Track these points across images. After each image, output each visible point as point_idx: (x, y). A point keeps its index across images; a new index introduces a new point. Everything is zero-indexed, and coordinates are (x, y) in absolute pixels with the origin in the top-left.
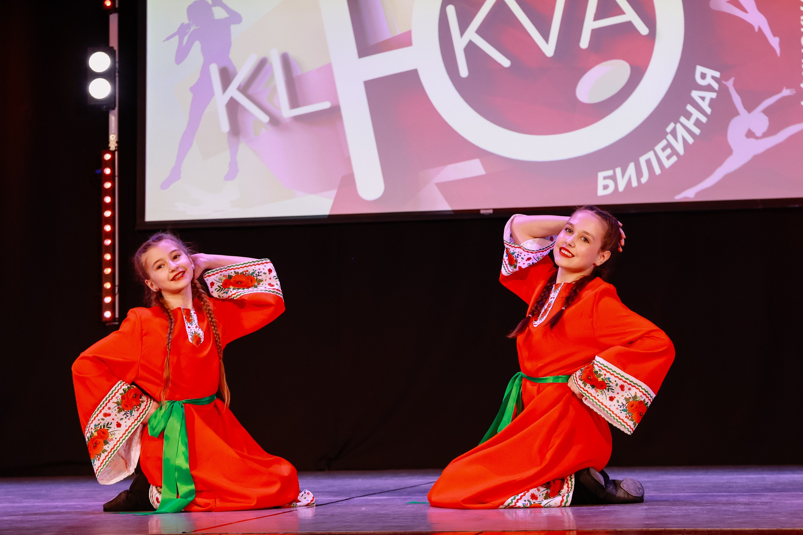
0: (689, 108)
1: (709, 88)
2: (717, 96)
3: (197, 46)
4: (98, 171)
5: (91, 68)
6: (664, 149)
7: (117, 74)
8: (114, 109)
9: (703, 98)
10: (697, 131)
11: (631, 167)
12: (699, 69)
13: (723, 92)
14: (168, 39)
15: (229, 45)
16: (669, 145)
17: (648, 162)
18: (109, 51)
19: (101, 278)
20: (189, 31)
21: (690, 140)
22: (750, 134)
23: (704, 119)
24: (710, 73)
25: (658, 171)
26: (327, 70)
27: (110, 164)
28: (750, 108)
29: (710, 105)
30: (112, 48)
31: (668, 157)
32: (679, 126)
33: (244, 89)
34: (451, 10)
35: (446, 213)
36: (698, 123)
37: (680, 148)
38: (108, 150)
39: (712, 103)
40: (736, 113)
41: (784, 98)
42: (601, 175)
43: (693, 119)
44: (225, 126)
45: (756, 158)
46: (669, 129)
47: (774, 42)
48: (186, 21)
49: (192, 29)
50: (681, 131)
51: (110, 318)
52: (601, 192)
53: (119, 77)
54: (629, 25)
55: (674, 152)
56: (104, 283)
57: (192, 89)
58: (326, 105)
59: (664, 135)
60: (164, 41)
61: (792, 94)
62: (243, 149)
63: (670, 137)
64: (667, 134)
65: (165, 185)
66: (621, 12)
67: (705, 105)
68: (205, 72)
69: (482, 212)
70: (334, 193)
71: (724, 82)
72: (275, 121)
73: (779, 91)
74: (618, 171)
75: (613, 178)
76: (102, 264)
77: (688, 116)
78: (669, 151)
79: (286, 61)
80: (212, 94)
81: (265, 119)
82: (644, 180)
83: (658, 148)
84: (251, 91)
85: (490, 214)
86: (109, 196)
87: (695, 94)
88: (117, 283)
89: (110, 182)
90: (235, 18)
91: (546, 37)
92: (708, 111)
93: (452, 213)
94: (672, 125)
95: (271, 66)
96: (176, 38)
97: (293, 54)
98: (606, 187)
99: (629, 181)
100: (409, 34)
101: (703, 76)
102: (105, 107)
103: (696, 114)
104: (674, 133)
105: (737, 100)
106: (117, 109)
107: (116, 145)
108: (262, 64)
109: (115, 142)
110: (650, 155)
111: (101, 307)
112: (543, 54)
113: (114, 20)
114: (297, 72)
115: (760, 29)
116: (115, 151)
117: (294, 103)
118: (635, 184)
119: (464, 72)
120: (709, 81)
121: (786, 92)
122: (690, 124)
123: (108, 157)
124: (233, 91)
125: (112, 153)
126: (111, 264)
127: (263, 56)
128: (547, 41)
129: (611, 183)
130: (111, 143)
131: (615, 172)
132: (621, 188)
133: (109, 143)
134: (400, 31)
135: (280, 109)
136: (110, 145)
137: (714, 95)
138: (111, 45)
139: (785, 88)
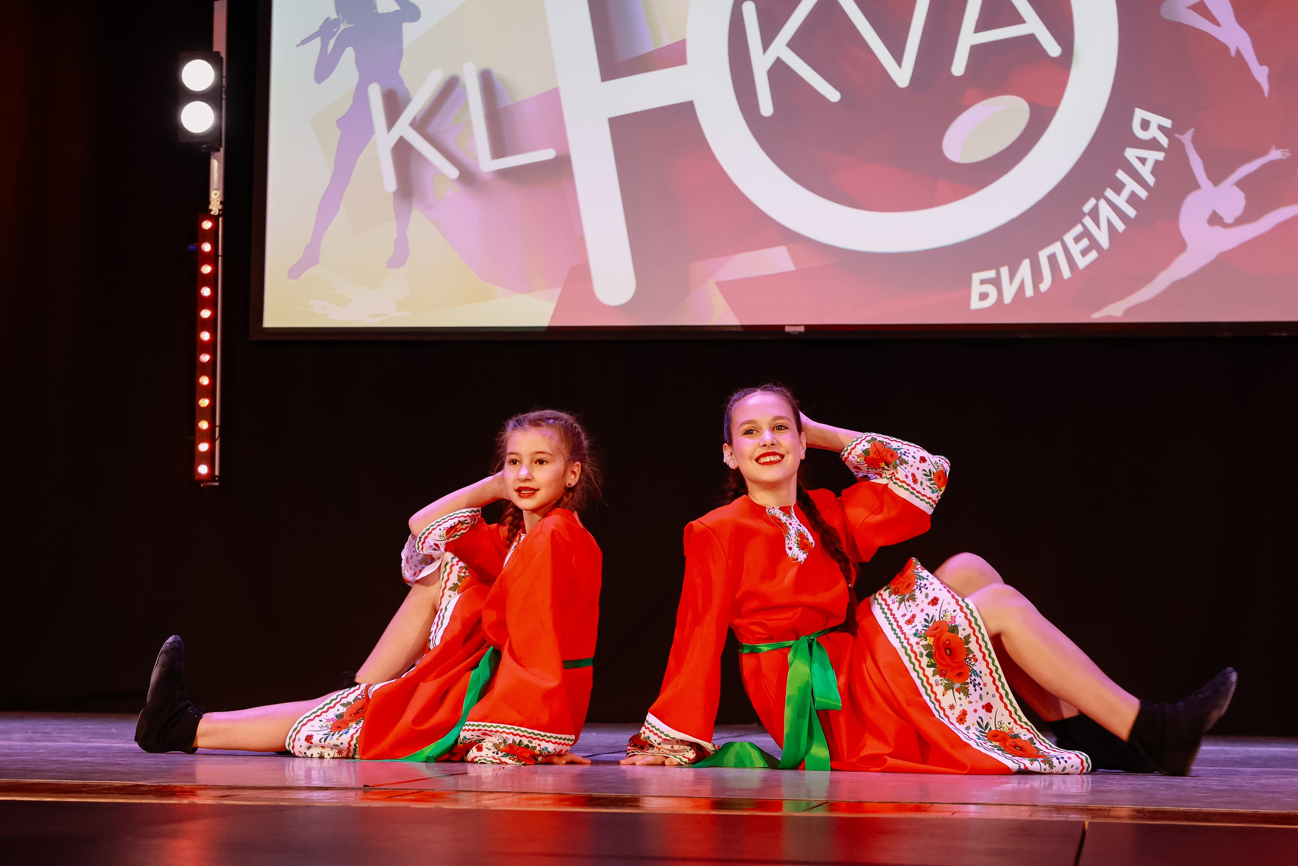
0: (1121, 175)
1: (1153, 145)
2: (1165, 157)
3: (349, 54)
4: (192, 247)
5: (184, 84)
6: (1077, 240)
7: (224, 97)
8: (218, 150)
9: (1143, 161)
10: (1131, 212)
11: (1025, 268)
12: (1140, 114)
13: (1175, 152)
14: (304, 42)
15: (399, 54)
16: (1086, 233)
17: (1052, 259)
18: (213, 58)
19: (194, 414)
20: (338, 30)
21: (1120, 226)
22: (1215, 220)
23: (1143, 194)
24: (1156, 120)
25: (1066, 273)
26: (552, 99)
27: (211, 236)
28: (1216, 178)
29: (1153, 172)
30: (218, 53)
31: (1084, 253)
32: (1102, 204)
33: (420, 125)
34: (749, 11)
35: (732, 330)
36: (1133, 199)
37: (1103, 238)
38: (207, 215)
39: (1157, 169)
40: (1195, 185)
41: (1271, 164)
42: (977, 277)
43: (1126, 193)
44: (390, 183)
46: (1087, 208)
47: (1261, 73)
48: (333, 15)
49: (342, 27)
50: (1105, 211)
51: (207, 474)
52: (976, 304)
53: (227, 100)
54: (1031, 39)
55: (1094, 244)
56: (199, 422)
57: (340, 123)
58: (548, 154)
59: (1078, 217)
60: (297, 46)
61: (1284, 158)
62: (417, 218)
63: (1087, 221)
64: (1083, 215)
65: (295, 272)
66: (1019, 20)
67: (1145, 172)
68: (361, 95)
69: (787, 329)
70: (557, 292)
71: (1177, 135)
72: (468, 177)
73: (1265, 152)
74: (1005, 271)
75: (996, 282)
76: (195, 391)
77: (1118, 187)
78: (1085, 242)
79: (487, 81)
80: (371, 131)
81: (453, 173)
82: (1044, 286)
83: (1069, 238)
84: (432, 128)
85: (800, 333)
86: (209, 287)
87: (1131, 154)
88: (218, 423)
89: (209, 264)
90: (410, 12)
91: (898, 56)
92: (1151, 180)
93: (741, 330)
94: (1092, 202)
95: (464, 89)
96: (317, 42)
97: (498, 71)
98: (983, 296)
99: (1022, 286)
100: (682, 44)
101: (1145, 125)
102: (204, 146)
103: (1131, 186)
104: (1094, 214)
105: (1197, 164)
106: (222, 149)
107: (220, 207)
108: (451, 86)
109: (219, 203)
110: (1056, 248)
111: (193, 458)
112: (893, 82)
114: (504, 101)
115: (1238, 52)
116: (219, 215)
117: (498, 151)
118: (1029, 292)
119: (766, 108)
120: (1153, 132)
121: (1276, 154)
122: (1121, 201)
123: (207, 225)
124: (403, 128)
125: (214, 219)
126: (209, 392)
127: (450, 73)
128: (899, 63)
129: (992, 290)
130: (212, 203)
131: (998, 273)
132: (1008, 299)
133: (209, 203)
134: (667, 40)
135: (476, 158)
136: (210, 207)
137: (1160, 156)
138: (216, 49)
139: (1274, 147)
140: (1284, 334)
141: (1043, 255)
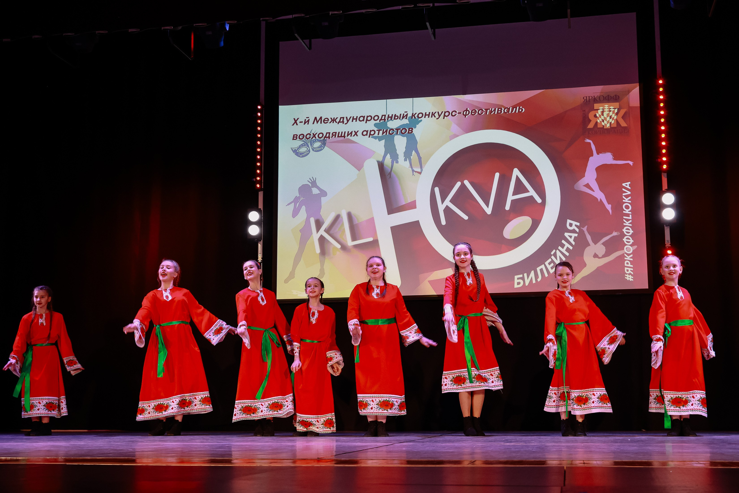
0: (563, 242)
1: (574, 231)
2: (578, 236)
3: (304, 208)
5: (249, 219)
6: (549, 264)
8: (261, 241)
9: (571, 237)
10: (567, 254)
11: (532, 274)
12: (569, 221)
13: (581, 234)
14: (288, 204)
15: (320, 207)
16: (552, 261)
17: (541, 270)
18: (259, 210)
20: (300, 200)
22: (596, 256)
23: (571, 248)
24: (574, 223)
25: (546, 275)
26: (372, 221)
28: (595, 242)
29: (574, 241)
32: (557, 251)
33: (327, 231)
34: (437, 190)
35: (434, 296)
36: (568, 250)
41: (614, 236)
42: (516, 277)
43: (565, 248)
44: (318, 251)
45: (598, 268)
46: (552, 253)
47: (609, 207)
48: (298, 195)
50: (559, 254)
52: (516, 286)
53: (263, 224)
54: (531, 197)
57: (301, 231)
58: (371, 239)
59: (550, 257)
60: (287, 206)
61: (618, 235)
63: (553, 257)
64: (552, 255)
65: (286, 281)
66: (527, 191)
67: (572, 240)
68: (308, 221)
71: (582, 228)
72: (344, 248)
73: (611, 234)
74: (525, 275)
75: (523, 279)
77: (563, 246)
78: (552, 265)
79: (350, 215)
80: (311, 233)
81: (339, 246)
82: (539, 280)
83: (547, 263)
84: (331, 232)
87: (567, 235)
90: (323, 193)
91: (487, 204)
92: (573, 243)
93: (437, 296)
94: (554, 251)
95: (342, 219)
96: (293, 204)
97: (353, 213)
98: (519, 283)
99: (531, 280)
100: (415, 202)
101: (571, 225)
102: (256, 239)
103: (567, 245)
104: (555, 255)
105: (589, 238)
106: (262, 240)
108: (338, 218)
109: (261, 258)
110: (543, 266)
112: (486, 213)
113: (261, 195)
114: (356, 222)
115: (601, 200)
117: (354, 238)
118: (534, 282)
119: (443, 222)
120: (574, 227)
121: (615, 234)
122: (564, 250)
124: (322, 232)
127: (338, 213)
128: (488, 206)
129: (521, 281)
130: (259, 258)
131: (523, 276)
132: (527, 284)
133: (258, 258)
134: (410, 200)
135: (347, 241)
136: (258, 260)
137: (576, 235)
138: (259, 207)
139: (614, 231)
140: (621, 294)
141: (538, 269)
